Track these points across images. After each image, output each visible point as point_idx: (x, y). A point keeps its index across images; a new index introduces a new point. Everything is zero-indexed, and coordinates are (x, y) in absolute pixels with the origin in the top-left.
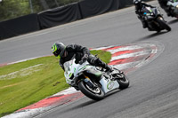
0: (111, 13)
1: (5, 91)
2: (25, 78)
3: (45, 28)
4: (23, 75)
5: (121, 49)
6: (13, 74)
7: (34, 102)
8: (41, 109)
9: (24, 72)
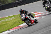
0: (35, 3)
1: (4, 25)
2: (10, 21)
3: (16, 7)
4: (9, 20)
5: (37, 13)
6: (6, 20)
7: (12, 28)
8: (15, 30)
9: (10, 19)
